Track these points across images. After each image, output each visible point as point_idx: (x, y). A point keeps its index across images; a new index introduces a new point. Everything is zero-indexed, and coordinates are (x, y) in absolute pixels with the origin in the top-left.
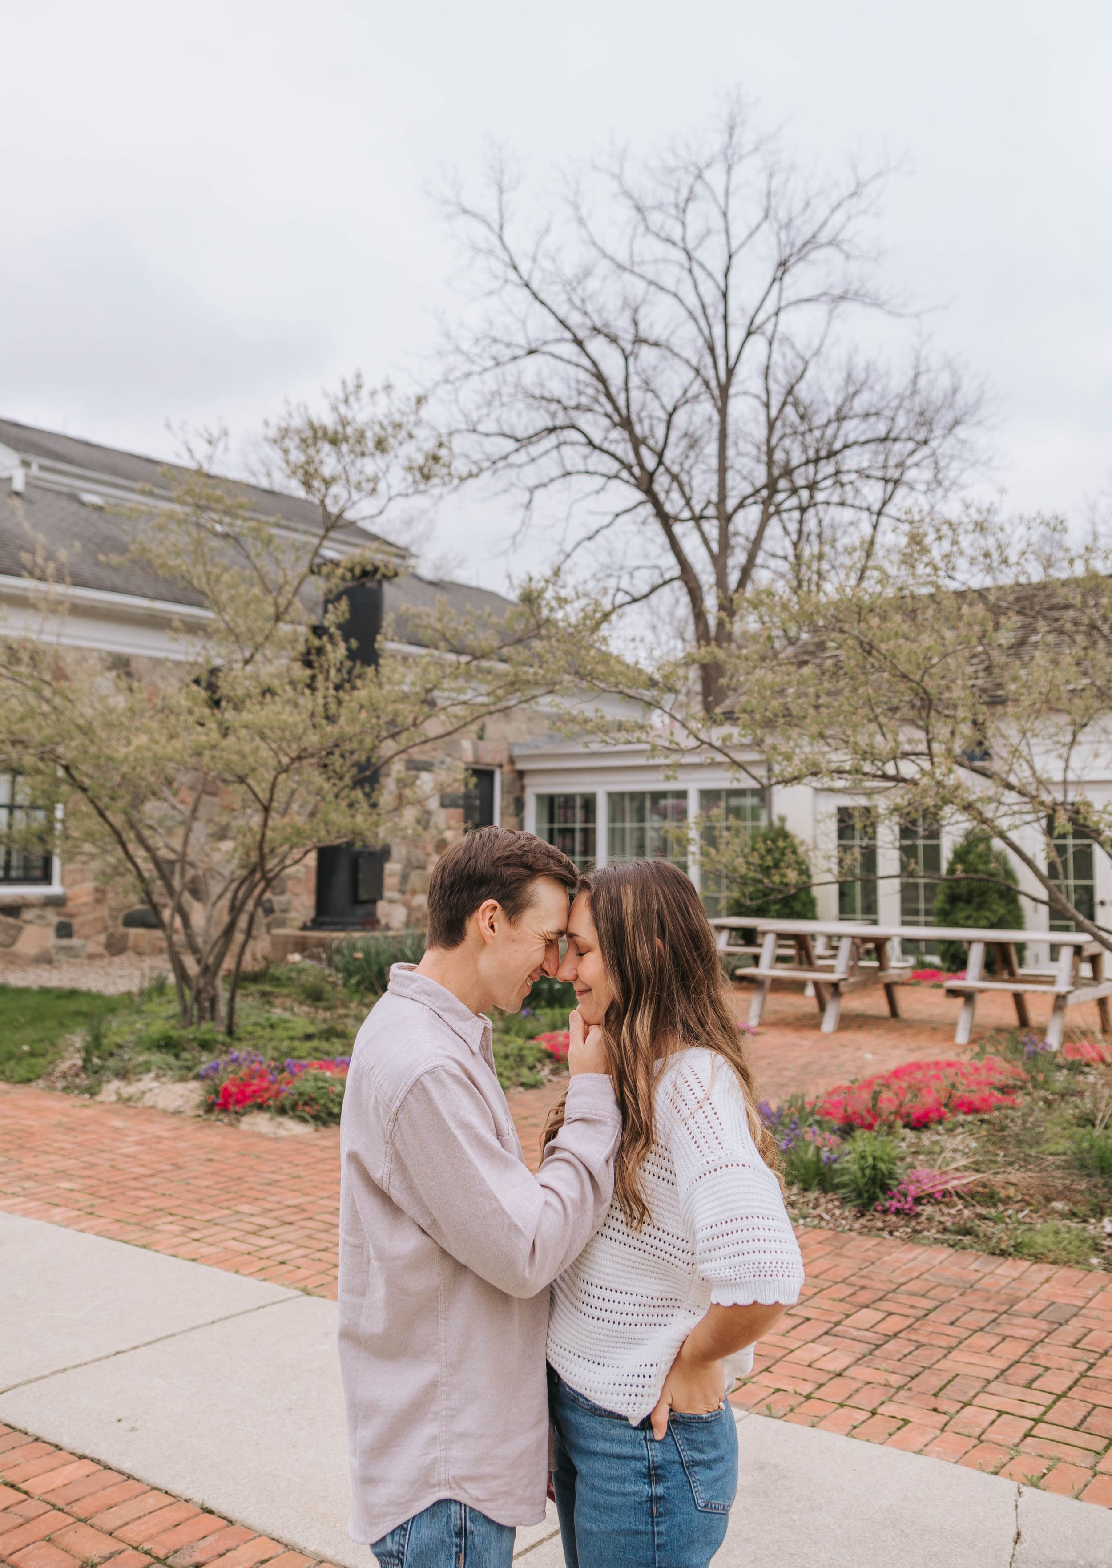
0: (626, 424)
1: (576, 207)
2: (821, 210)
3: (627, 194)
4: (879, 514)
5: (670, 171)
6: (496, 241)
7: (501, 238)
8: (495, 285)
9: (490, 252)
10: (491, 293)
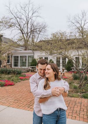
0: (20, 26)
1: (16, 7)
2: (36, 9)
3: (20, 6)
4: (39, 34)
5: (24, 4)
7: (9, 8)
9: (8, 10)
10: (8, 13)
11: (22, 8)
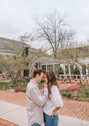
0: (47, 35)
1: (43, 18)
4: (68, 42)
5: (50, 15)
6: (37, 21)
10: (36, 25)
11: (48, 18)
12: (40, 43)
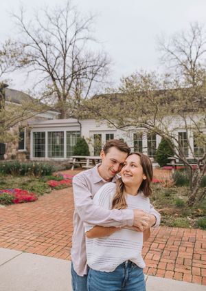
0: (46, 61)
1: (37, 17)
2: (84, 22)
3: (47, 15)
4: (92, 79)
5: (56, 11)
6: (20, 23)
7: (22, 22)
8: (20, 31)
10: (19, 33)
11: (50, 19)
12: (27, 79)
